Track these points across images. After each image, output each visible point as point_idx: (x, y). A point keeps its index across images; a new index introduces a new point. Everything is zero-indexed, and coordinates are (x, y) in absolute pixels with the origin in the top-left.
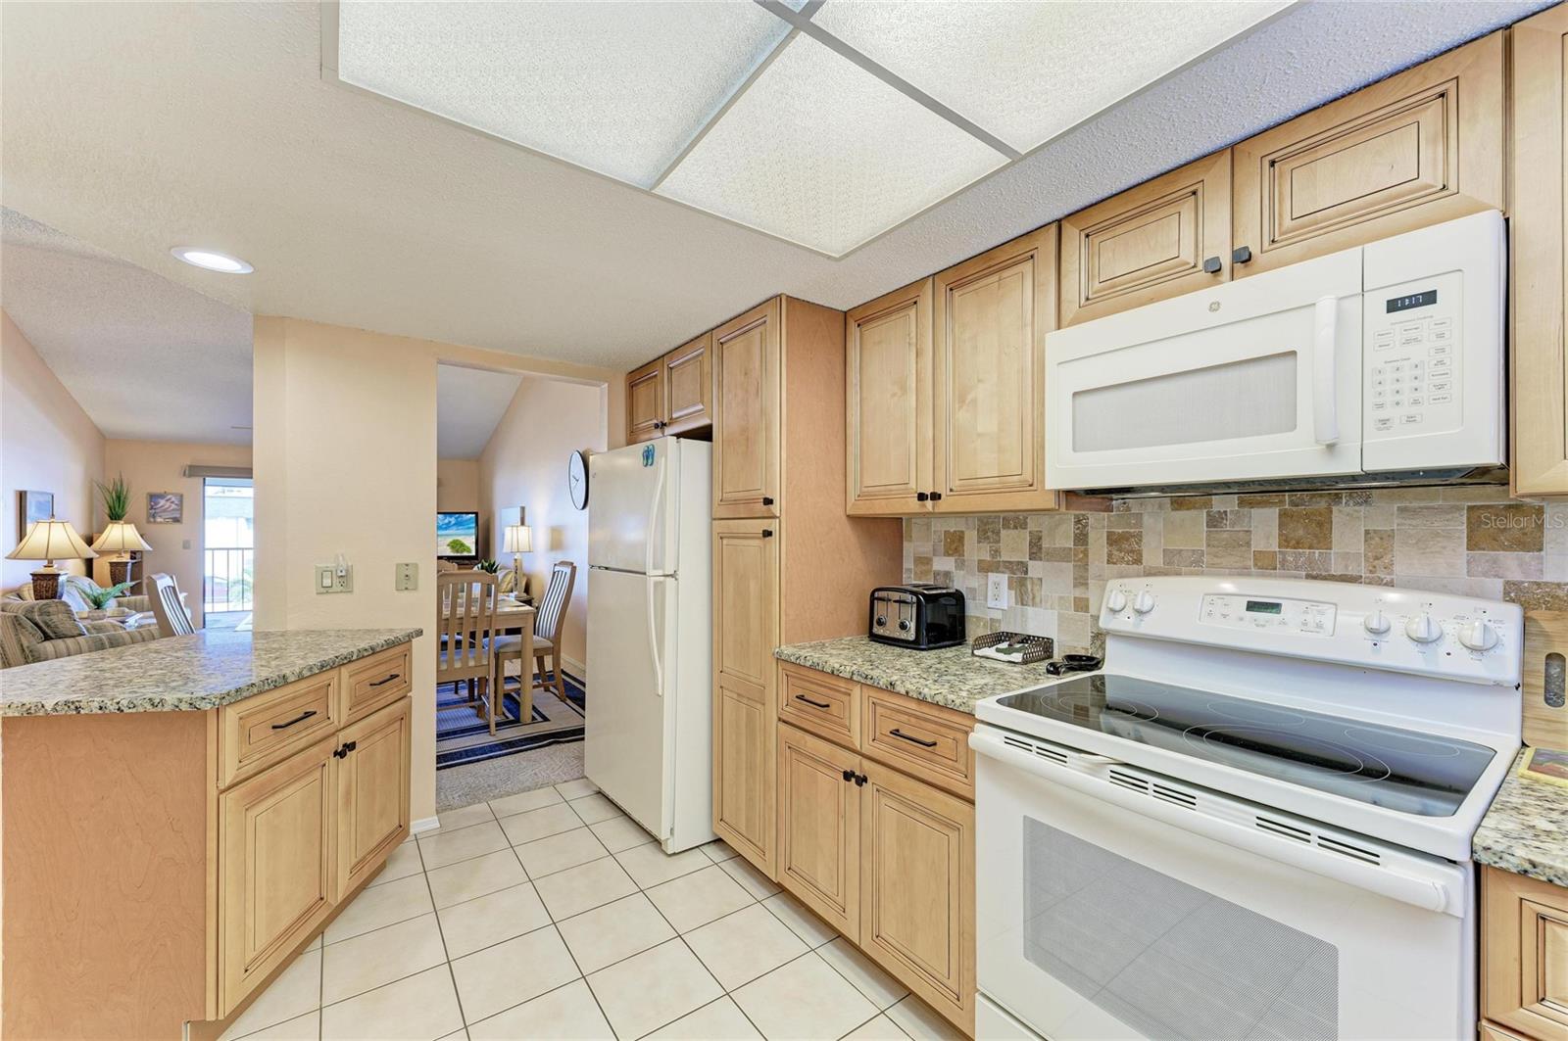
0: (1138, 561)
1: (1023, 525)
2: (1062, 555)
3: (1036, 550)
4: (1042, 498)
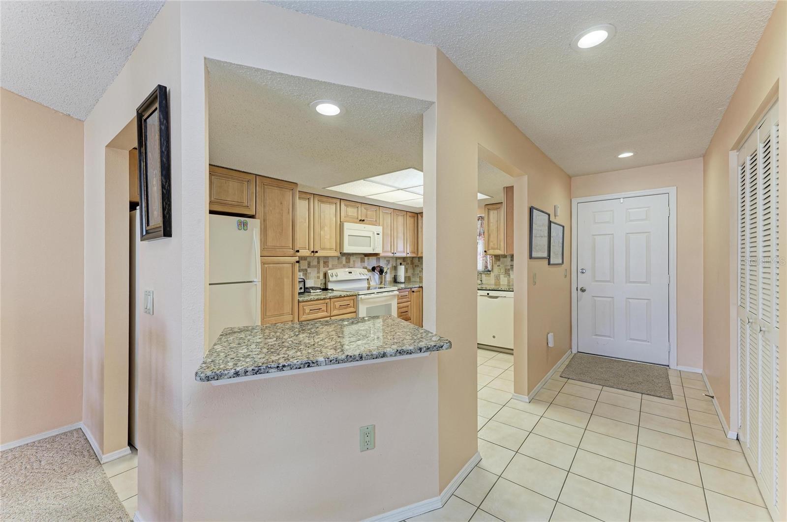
0: (328, 267)
1: (306, 260)
2: (315, 267)
3: (309, 265)
4: (338, 254)
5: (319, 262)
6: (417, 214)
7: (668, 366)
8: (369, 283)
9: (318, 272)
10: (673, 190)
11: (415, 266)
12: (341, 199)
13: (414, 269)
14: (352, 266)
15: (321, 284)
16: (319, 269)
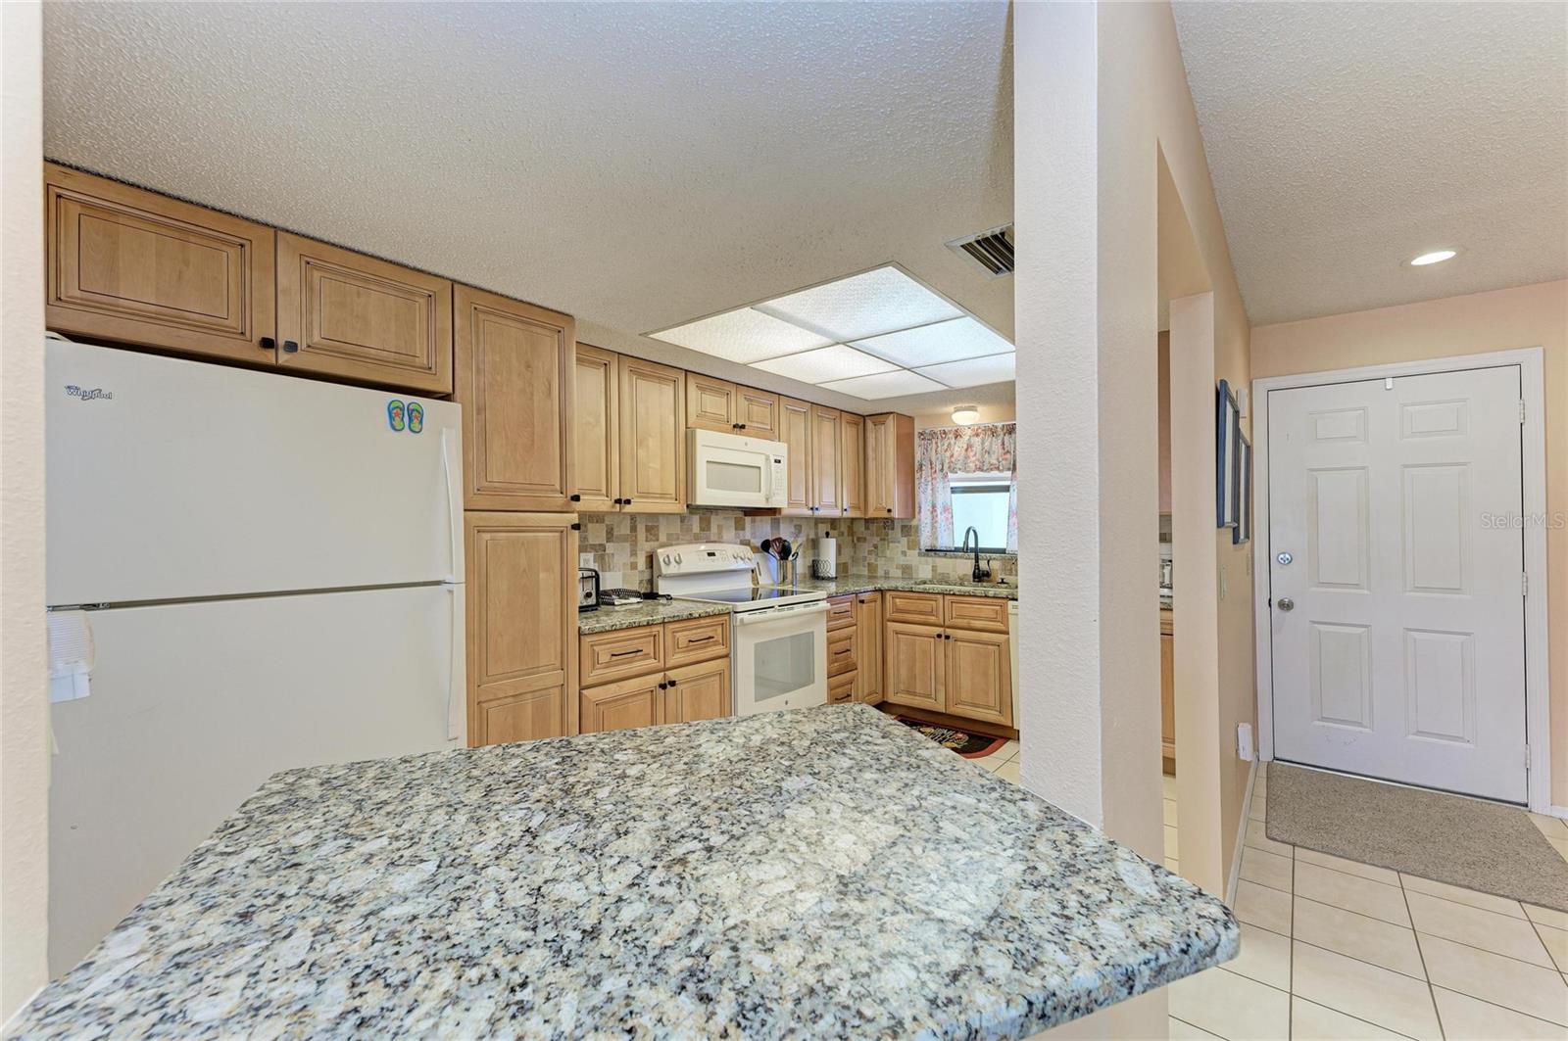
0: (658, 540)
1: (600, 521)
2: (624, 539)
3: (610, 536)
4: (680, 508)
5: (634, 529)
6: (864, 417)
7: (1526, 806)
8: (755, 580)
9: (634, 553)
10: (1532, 359)
11: (859, 539)
12: (686, 371)
13: (854, 546)
14: (716, 539)
15: (641, 582)
16: (634, 543)
